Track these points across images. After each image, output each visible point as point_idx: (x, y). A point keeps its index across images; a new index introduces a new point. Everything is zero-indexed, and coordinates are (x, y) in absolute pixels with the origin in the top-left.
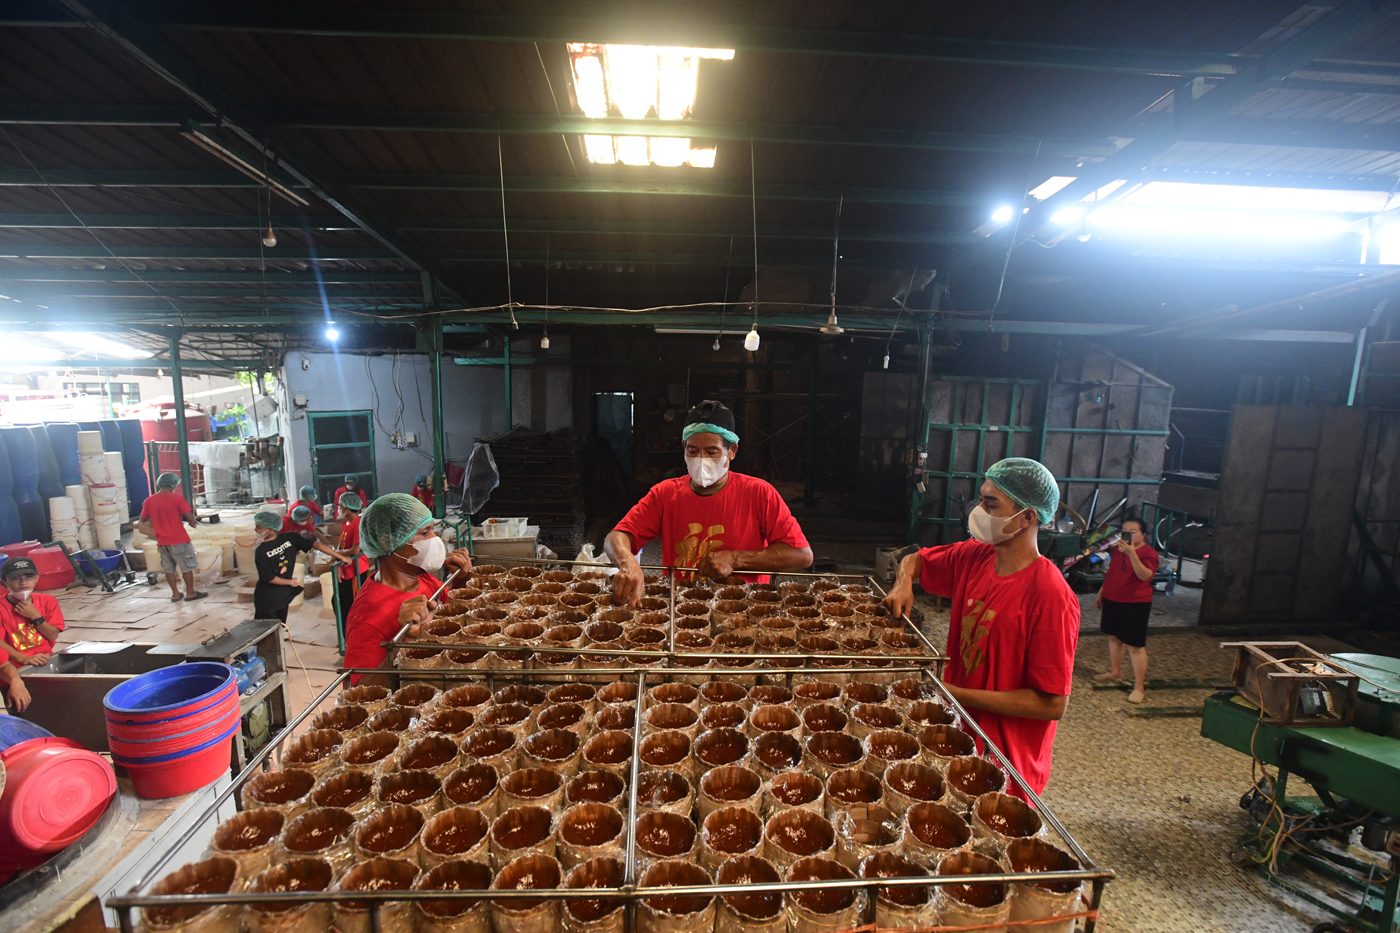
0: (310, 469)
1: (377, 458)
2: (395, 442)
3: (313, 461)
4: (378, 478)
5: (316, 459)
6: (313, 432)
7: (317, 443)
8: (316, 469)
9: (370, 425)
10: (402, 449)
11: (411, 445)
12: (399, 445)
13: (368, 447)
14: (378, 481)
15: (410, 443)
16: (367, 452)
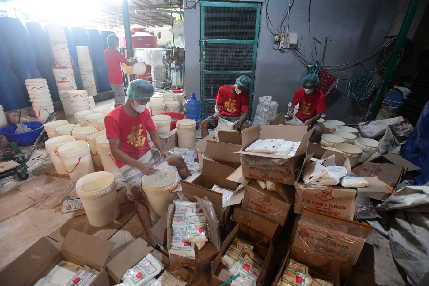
0: (199, 63)
1: (258, 59)
2: (278, 42)
3: (202, 55)
4: (256, 79)
5: (204, 53)
6: (203, 23)
7: (206, 37)
8: (203, 63)
9: (257, 21)
10: (282, 51)
11: (293, 47)
12: (281, 45)
13: (252, 45)
14: (256, 82)
15: (292, 45)
16: (250, 49)
